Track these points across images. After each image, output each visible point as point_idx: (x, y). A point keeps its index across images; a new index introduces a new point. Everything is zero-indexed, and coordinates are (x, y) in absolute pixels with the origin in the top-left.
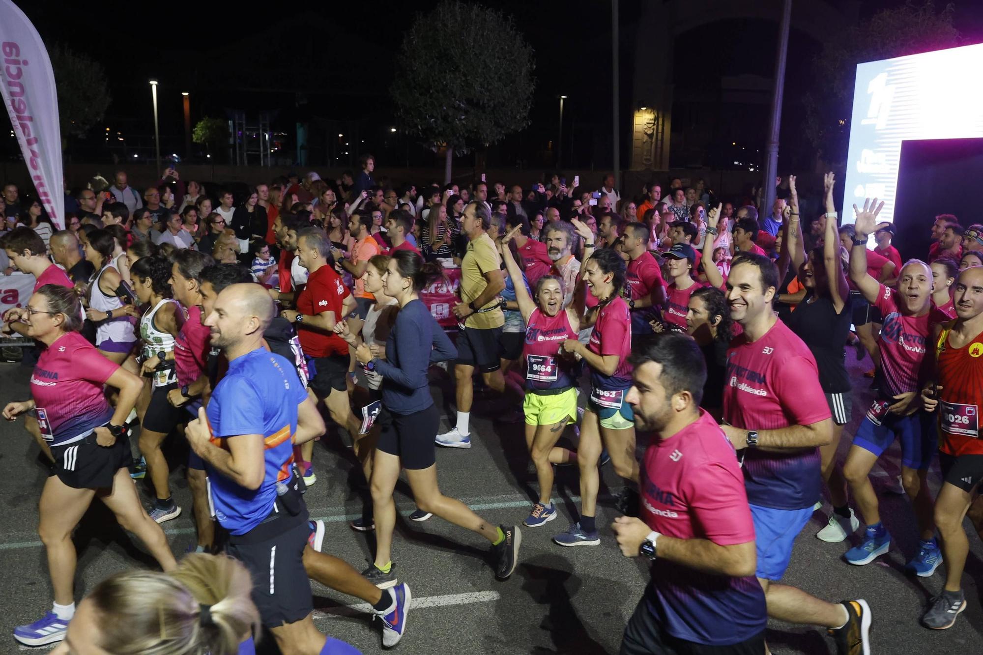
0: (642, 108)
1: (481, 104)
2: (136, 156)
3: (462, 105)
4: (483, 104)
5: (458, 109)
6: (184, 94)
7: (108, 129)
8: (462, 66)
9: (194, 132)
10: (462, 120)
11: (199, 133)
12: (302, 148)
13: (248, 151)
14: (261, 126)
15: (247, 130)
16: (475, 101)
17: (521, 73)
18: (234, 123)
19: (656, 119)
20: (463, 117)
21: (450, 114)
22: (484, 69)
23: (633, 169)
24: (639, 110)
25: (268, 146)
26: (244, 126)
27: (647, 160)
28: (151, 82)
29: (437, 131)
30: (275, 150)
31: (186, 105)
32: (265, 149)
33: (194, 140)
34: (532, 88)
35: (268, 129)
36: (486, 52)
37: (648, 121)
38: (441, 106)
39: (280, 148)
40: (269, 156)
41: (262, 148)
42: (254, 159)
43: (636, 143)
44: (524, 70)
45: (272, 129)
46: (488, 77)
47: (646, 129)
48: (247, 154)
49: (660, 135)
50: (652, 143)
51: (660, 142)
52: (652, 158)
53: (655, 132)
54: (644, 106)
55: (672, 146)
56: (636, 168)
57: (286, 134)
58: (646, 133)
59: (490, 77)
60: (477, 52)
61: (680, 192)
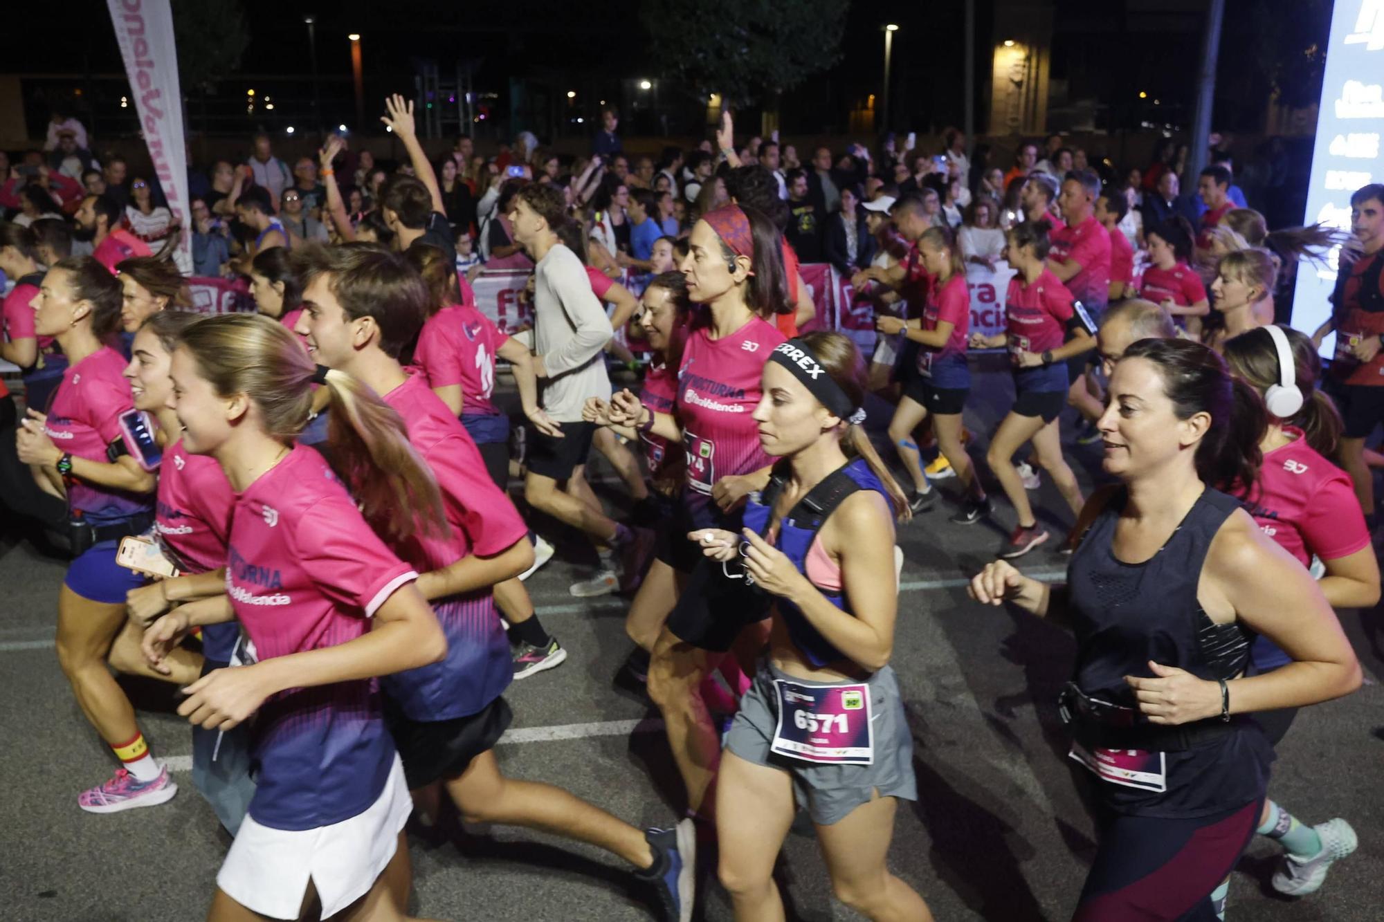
0: (1009, 43)
1: (771, 28)
2: (290, 130)
3: (744, 33)
4: (774, 30)
5: (738, 38)
6: (354, 37)
10: (745, 54)
12: (518, 112)
13: (442, 118)
14: (460, 81)
15: (441, 88)
16: (762, 26)
18: (423, 80)
20: (744, 50)
21: (726, 46)
23: (991, 134)
24: (1002, 44)
25: (471, 110)
26: (436, 82)
27: (1014, 120)
28: (307, 21)
29: (707, 72)
30: (480, 119)
31: (356, 54)
32: (466, 115)
35: (470, 87)
37: (1016, 63)
38: (713, 34)
39: (487, 116)
40: (472, 125)
41: (461, 115)
42: (451, 130)
43: (997, 95)
45: (475, 86)
47: (1012, 74)
48: (442, 124)
49: (1033, 83)
50: (1020, 94)
51: (1032, 95)
52: (1021, 117)
53: (1025, 79)
54: (1009, 39)
55: (1051, 98)
56: (998, 131)
57: (495, 96)
58: (1012, 81)
61: (1067, 155)
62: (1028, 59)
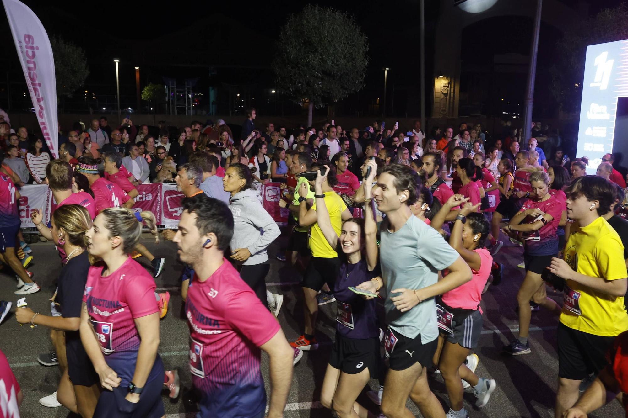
0: (440, 76)
1: (332, 73)
2: (104, 109)
3: (319, 75)
4: (334, 74)
5: (317, 77)
6: (136, 68)
7: (86, 91)
8: (320, 49)
9: (142, 93)
10: (320, 84)
12: (213, 103)
13: (177, 105)
14: (186, 89)
15: (177, 91)
16: (328, 72)
17: (359, 53)
18: (168, 87)
19: (450, 83)
21: (311, 80)
22: (334, 51)
23: (433, 117)
24: (438, 77)
26: (175, 89)
27: (443, 111)
28: (115, 61)
29: (302, 92)
30: (195, 105)
31: (138, 75)
32: (189, 104)
33: (142, 98)
34: (367, 63)
35: (191, 91)
36: (335, 40)
37: (444, 85)
38: (306, 75)
39: (198, 103)
40: (191, 109)
41: (187, 104)
42: (182, 111)
43: (436, 100)
44: (361, 52)
45: (194, 91)
46: (337, 56)
47: (443, 90)
48: (177, 108)
49: (452, 94)
50: (447, 99)
51: (452, 99)
52: (447, 110)
53: (449, 93)
55: (460, 101)
56: (436, 116)
57: (202, 94)
58: (443, 93)
59: (338, 56)
60: (330, 39)
61: (466, 132)
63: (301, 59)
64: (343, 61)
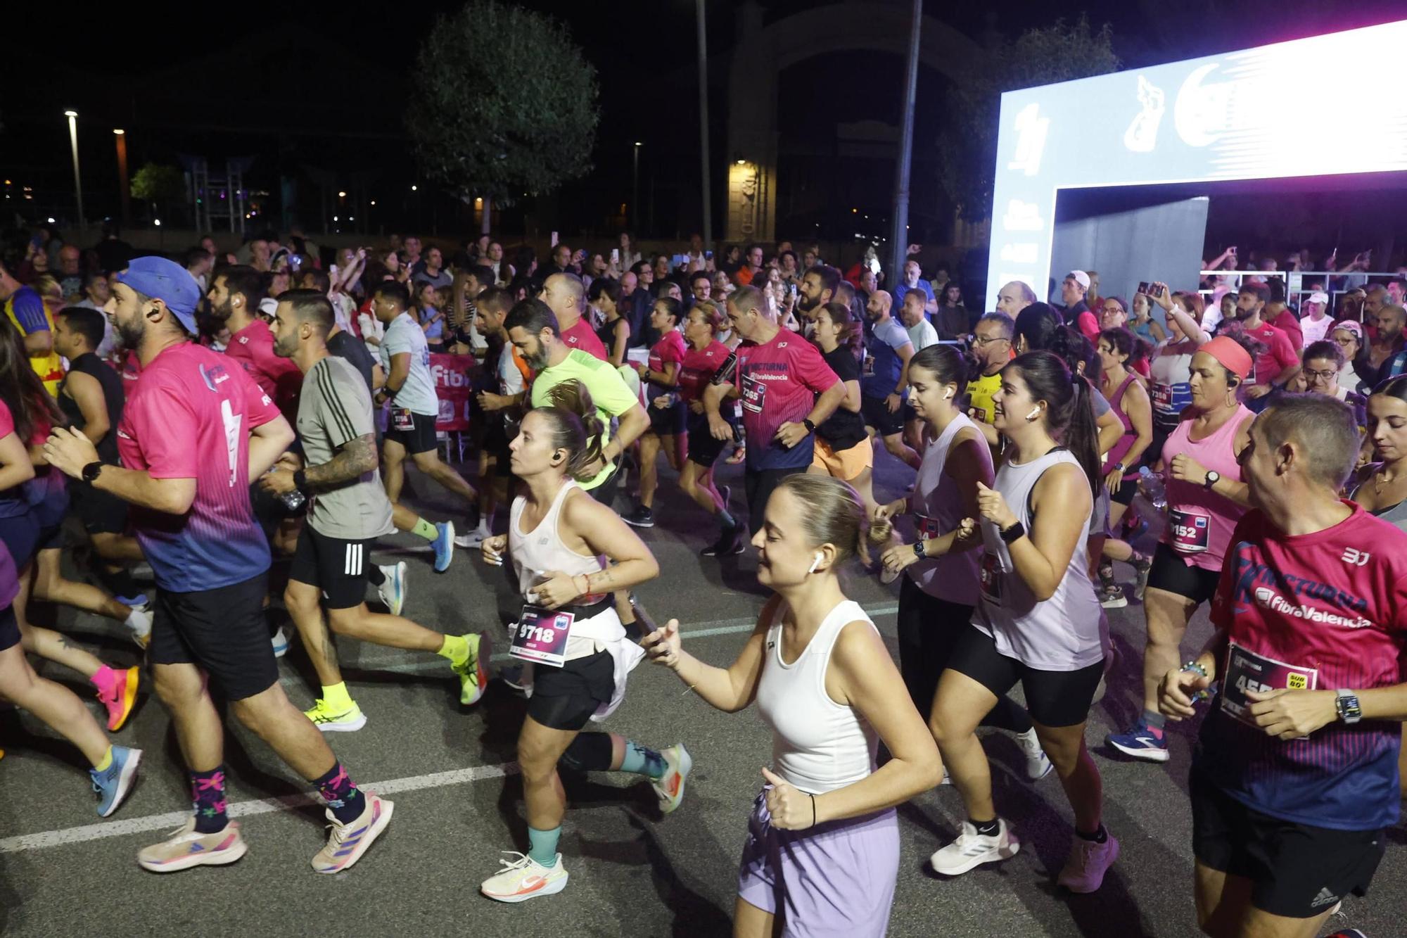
0: (741, 162)
1: (527, 138)
2: (51, 220)
3: (502, 140)
4: (530, 138)
5: (497, 145)
6: (119, 132)
7: (8, 182)
8: (500, 87)
9: (131, 184)
10: (502, 159)
11: (140, 184)
12: (289, 209)
13: (212, 213)
14: (229, 178)
15: (210, 184)
16: (519, 134)
17: (580, 99)
18: (191, 175)
20: (503, 157)
21: (486, 151)
22: (529, 92)
24: (735, 163)
25: (241, 206)
26: (206, 178)
27: (748, 228)
28: (68, 113)
29: (468, 175)
30: (252, 216)
31: (121, 148)
32: (237, 209)
33: (133, 194)
34: (596, 120)
35: (241, 185)
36: (531, 70)
37: (748, 178)
38: (473, 141)
39: (259, 212)
40: (242, 221)
41: (232, 210)
42: (221, 224)
44: (584, 95)
45: (248, 186)
46: (535, 102)
47: (745, 188)
48: (212, 219)
49: (762, 196)
50: (752, 206)
51: (762, 206)
52: (754, 226)
53: (756, 194)
54: (742, 159)
55: (778, 211)
56: (734, 238)
57: (267, 194)
58: (745, 194)
59: (539, 104)
60: (521, 69)
61: (789, 257)
62: (758, 176)
63: (463, 107)
64: (547, 114)
